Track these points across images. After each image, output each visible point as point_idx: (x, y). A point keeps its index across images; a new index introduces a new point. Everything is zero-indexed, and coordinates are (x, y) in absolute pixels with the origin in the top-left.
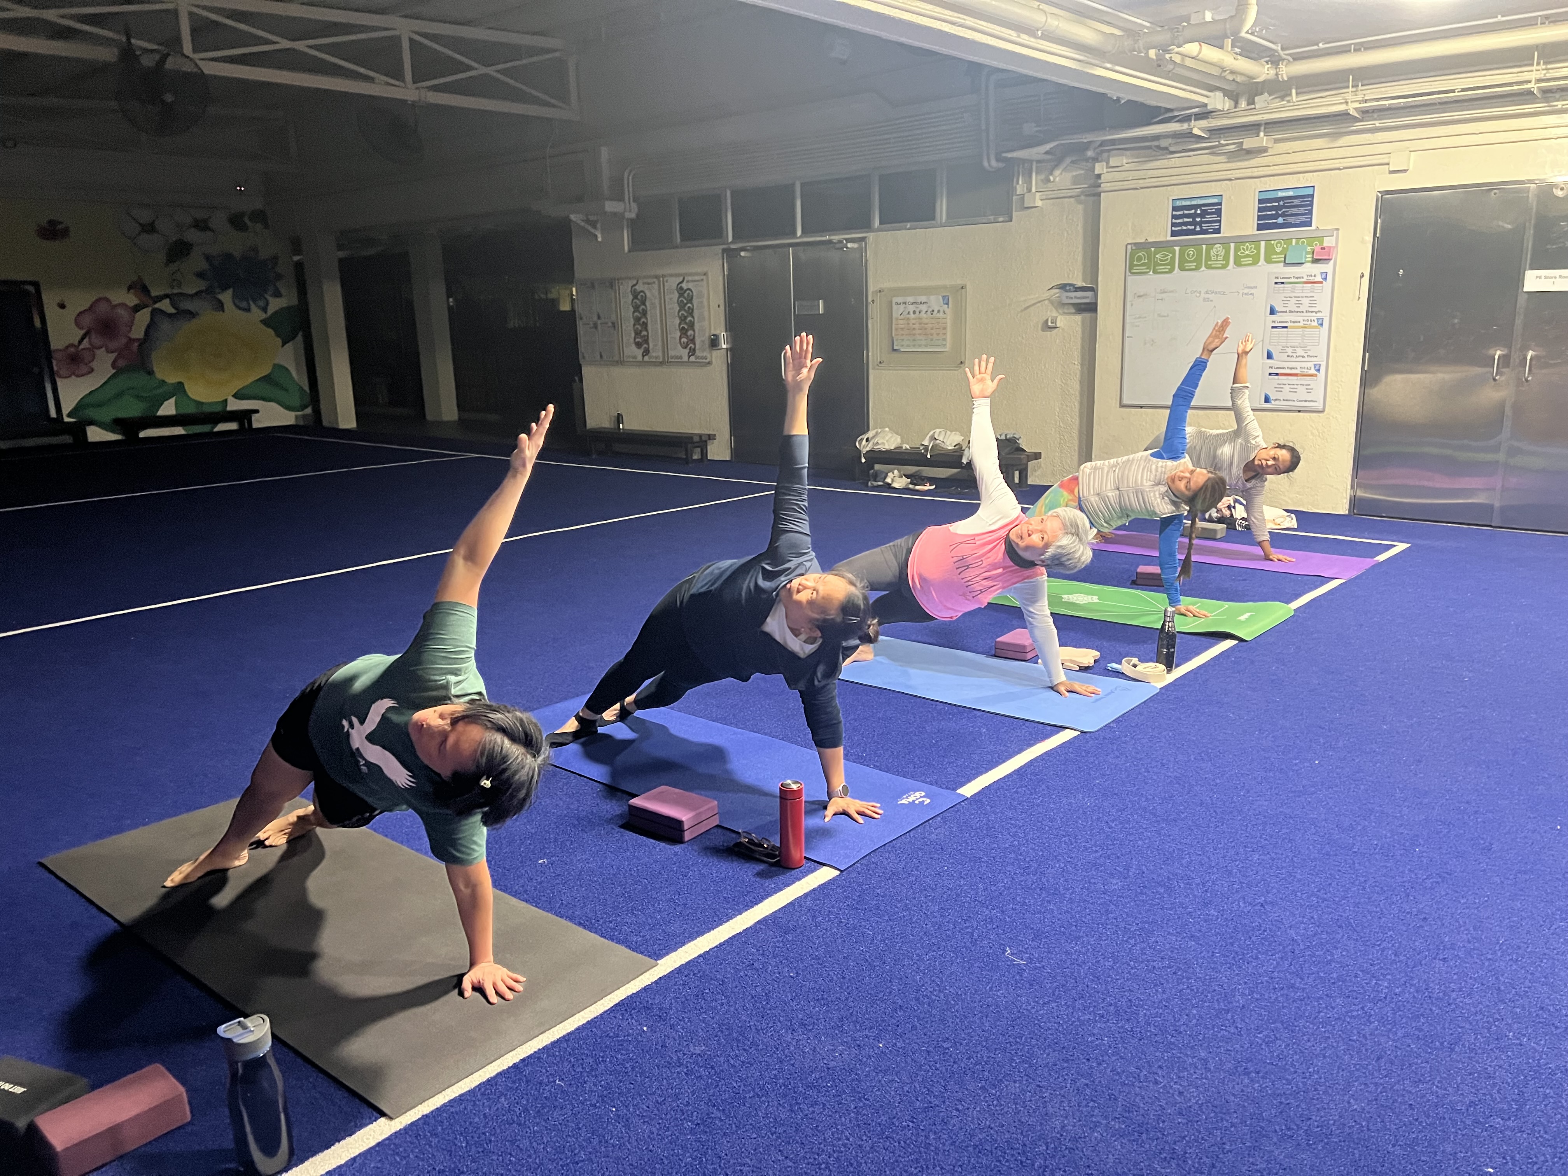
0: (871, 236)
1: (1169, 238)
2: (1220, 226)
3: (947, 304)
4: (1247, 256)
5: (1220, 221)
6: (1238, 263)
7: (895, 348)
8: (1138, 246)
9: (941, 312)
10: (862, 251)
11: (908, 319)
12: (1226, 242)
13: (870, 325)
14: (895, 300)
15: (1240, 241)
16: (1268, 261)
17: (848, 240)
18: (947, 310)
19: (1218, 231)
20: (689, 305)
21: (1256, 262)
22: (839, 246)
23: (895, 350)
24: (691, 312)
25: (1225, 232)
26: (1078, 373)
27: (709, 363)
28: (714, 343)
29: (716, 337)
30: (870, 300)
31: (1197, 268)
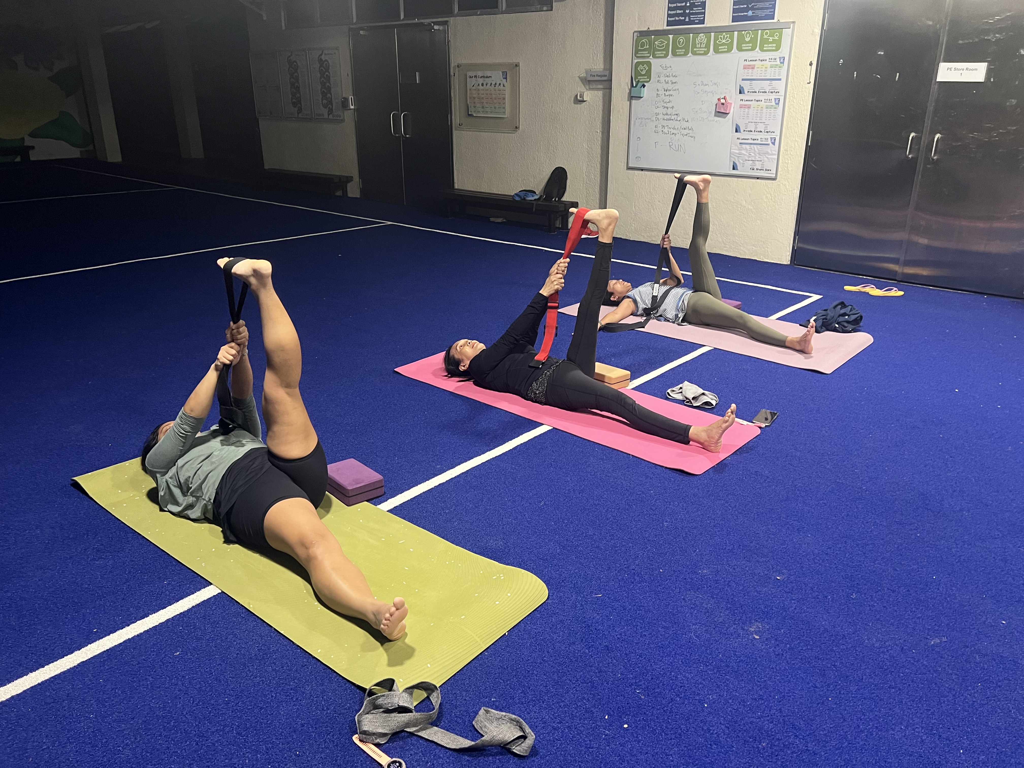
0: (452, 20)
1: (666, 28)
2: (704, 17)
3: (506, 78)
4: (723, 44)
5: (704, 13)
6: (716, 51)
7: (470, 113)
8: (642, 34)
9: (502, 85)
10: (445, 32)
11: (478, 90)
12: (708, 31)
13: (452, 94)
14: (470, 74)
15: (719, 30)
16: (740, 49)
17: (435, 23)
18: (506, 84)
19: (702, 22)
20: (327, 73)
21: (729, 50)
22: (429, 28)
23: (469, 115)
24: (328, 78)
25: (708, 23)
26: (600, 139)
27: (342, 120)
28: (344, 104)
29: (346, 99)
30: (452, 74)
31: (686, 54)
